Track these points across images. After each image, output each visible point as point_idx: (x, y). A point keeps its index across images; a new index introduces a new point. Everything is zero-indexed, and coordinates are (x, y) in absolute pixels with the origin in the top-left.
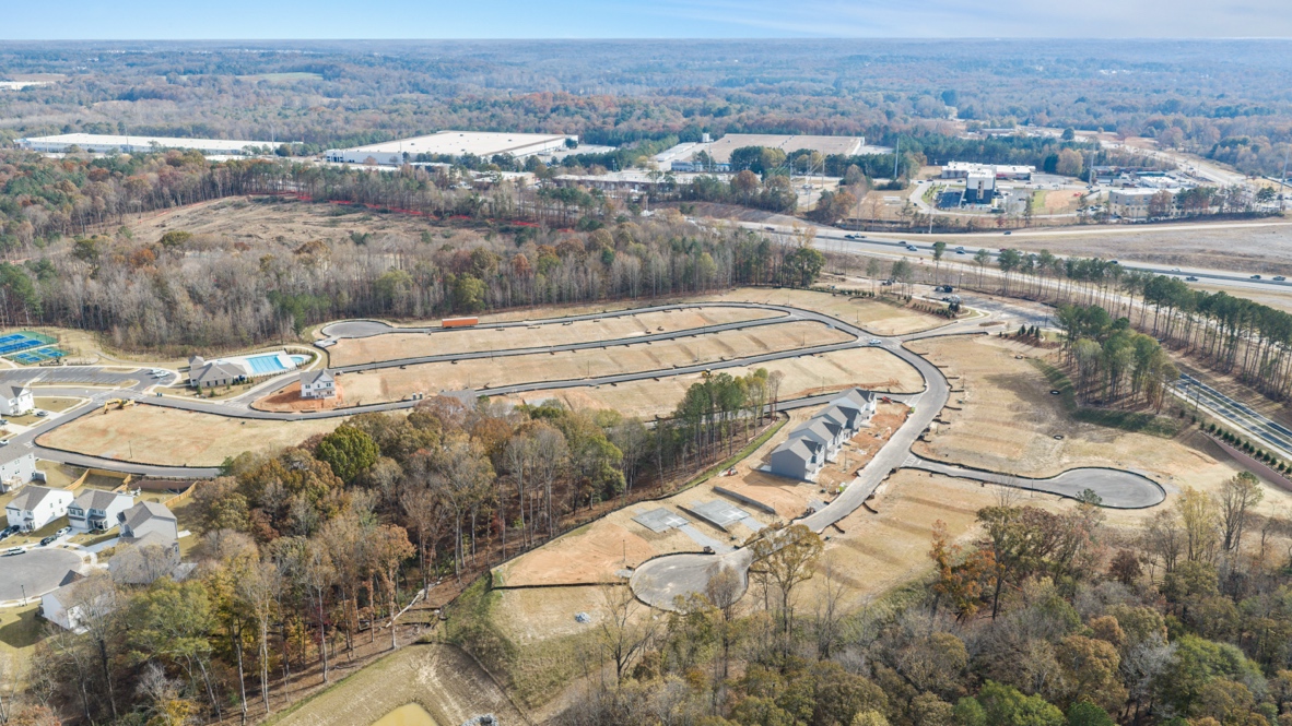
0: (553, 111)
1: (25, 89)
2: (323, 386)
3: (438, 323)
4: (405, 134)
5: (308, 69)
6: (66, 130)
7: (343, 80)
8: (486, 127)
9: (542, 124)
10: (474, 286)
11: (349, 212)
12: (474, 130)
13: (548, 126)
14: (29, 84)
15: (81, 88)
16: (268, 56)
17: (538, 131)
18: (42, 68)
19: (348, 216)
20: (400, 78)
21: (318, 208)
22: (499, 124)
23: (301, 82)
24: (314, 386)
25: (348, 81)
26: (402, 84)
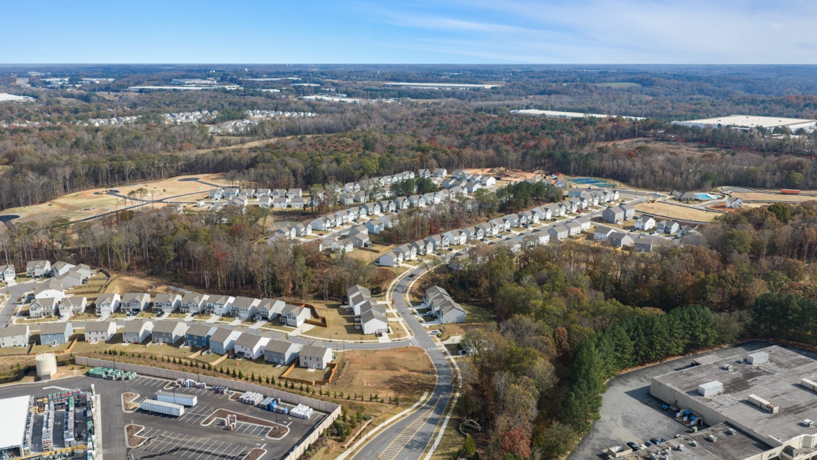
0: (805, 106)
1: (492, 88)
2: (738, 203)
3: (779, 191)
4: (710, 116)
5: (631, 81)
6: (527, 108)
7: (656, 87)
8: (762, 113)
9: (799, 113)
10: (798, 176)
11: (708, 147)
12: (753, 115)
13: (804, 114)
14: (494, 86)
15: (519, 89)
16: (603, 73)
17: (797, 117)
18: (490, 79)
19: (708, 149)
20: (692, 86)
21: (692, 144)
22: (769, 112)
23: (631, 88)
24: (734, 203)
25: (660, 87)
26: (692, 90)
